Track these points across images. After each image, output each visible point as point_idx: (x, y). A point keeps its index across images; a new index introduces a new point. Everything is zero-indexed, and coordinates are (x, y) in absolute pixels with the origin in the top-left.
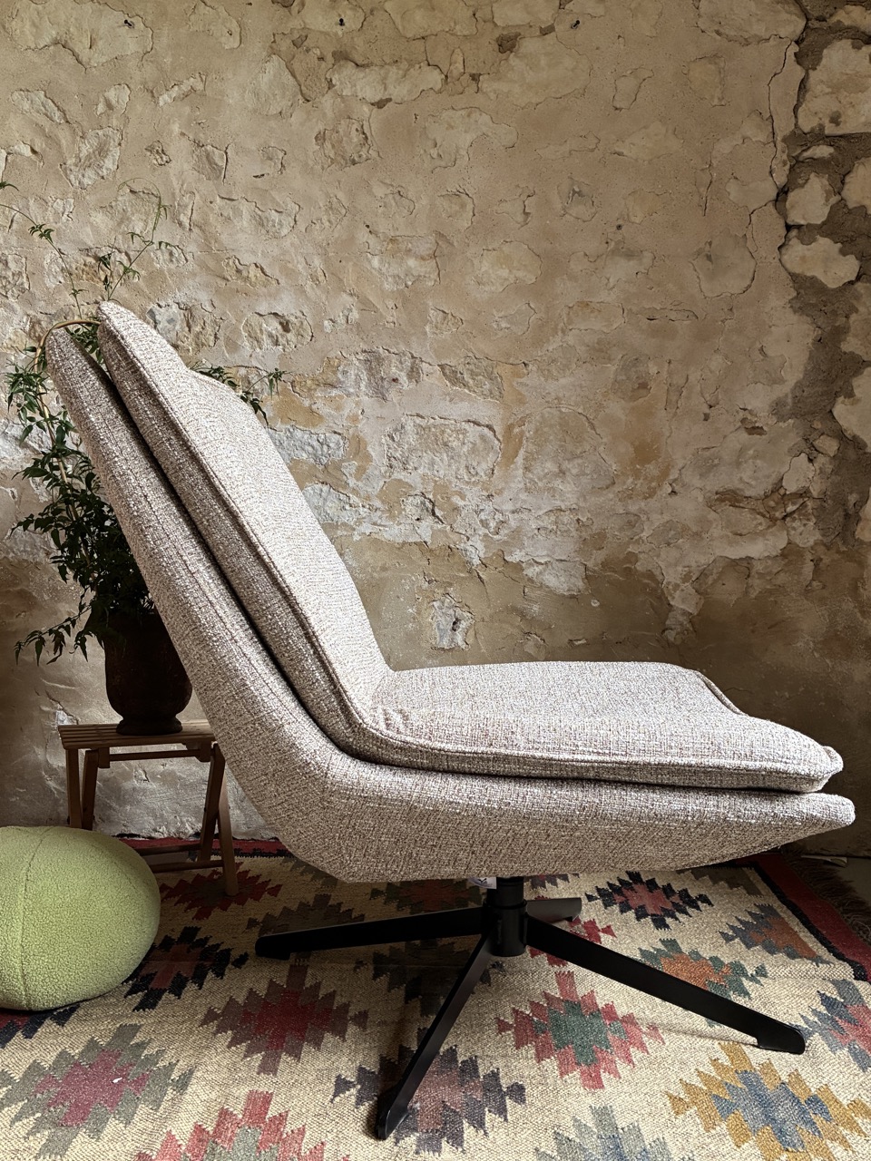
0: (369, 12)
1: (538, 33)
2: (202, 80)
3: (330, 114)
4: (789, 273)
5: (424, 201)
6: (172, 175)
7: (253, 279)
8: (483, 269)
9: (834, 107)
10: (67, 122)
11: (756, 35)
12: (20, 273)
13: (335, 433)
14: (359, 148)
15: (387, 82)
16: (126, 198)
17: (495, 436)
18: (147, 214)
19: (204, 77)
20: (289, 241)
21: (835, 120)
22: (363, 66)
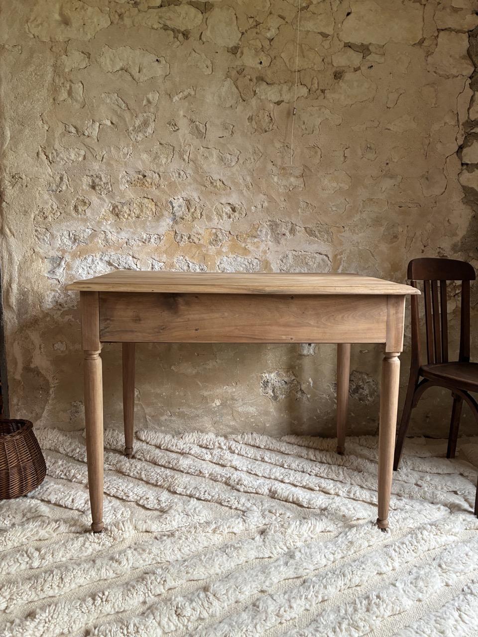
0: (273, 58)
1: (353, 70)
2: (194, 89)
3: (255, 108)
4: (462, 186)
5: (299, 150)
6: (180, 136)
7: (219, 187)
8: (326, 183)
10: (129, 109)
11: (452, 74)
12: (107, 183)
13: (256, 258)
14: (268, 124)
15: (281, 92)
16: (157, 147)
17: (329, 259)
18: (168, 155)
19: (195, 88)
20: (235, 169)
22: (270, 84)
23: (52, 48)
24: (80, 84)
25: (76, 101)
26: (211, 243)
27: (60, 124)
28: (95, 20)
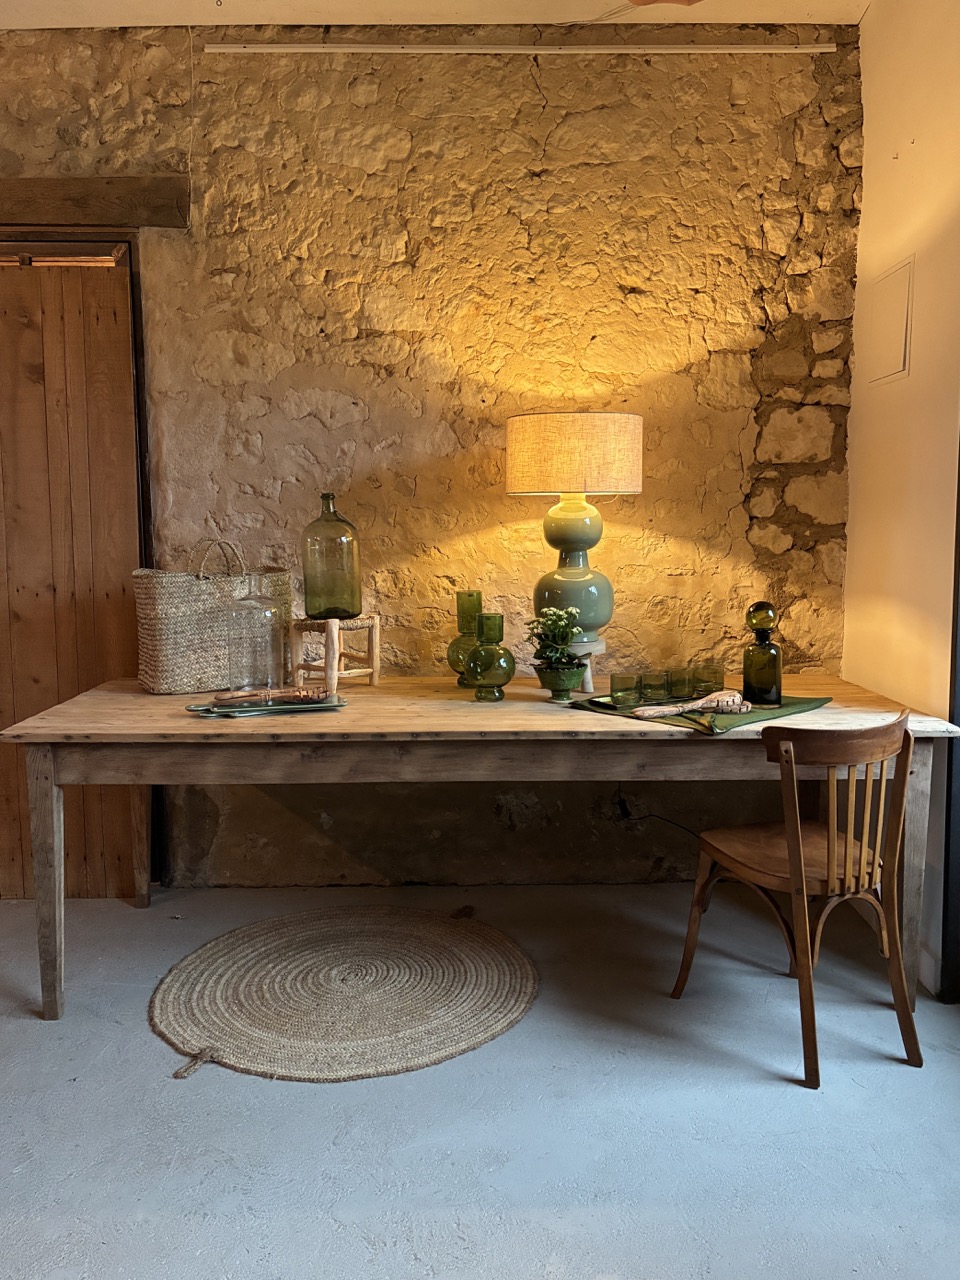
0: (499, 394)
1: (602, 406)
2: (399, 436)
3: (477, 456)
4: (753, 546)
5: (535, 506)
6: (382, 494)
7: (433, 555)
9: (778, 448)
10: (318, 463)
11: (731, 406)
12: (292, 555)
18: (368, 517)
19: (401, 435)
20: (454, 532)
21: (778, 456)
22: (496, 425)
23: (224, 392)
24: (259, 435)
25: (254, 454)
26: (425, 627)
27: (233, 483)
28: (277, 358)
